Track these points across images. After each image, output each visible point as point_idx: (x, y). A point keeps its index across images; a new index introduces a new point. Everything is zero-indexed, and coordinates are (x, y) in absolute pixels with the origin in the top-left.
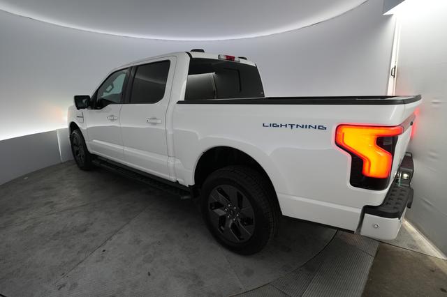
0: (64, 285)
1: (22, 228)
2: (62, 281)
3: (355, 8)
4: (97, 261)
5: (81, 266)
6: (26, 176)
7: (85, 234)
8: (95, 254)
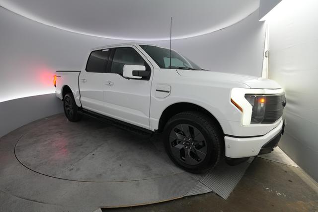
0: (72, 169)
1: (45, 143)
2: (71, 167)
3: (244, 19)
4: (90, 159)
5: (81, 161)
6: (47, 117)
7: (81, 147)
8: (89, 156)
